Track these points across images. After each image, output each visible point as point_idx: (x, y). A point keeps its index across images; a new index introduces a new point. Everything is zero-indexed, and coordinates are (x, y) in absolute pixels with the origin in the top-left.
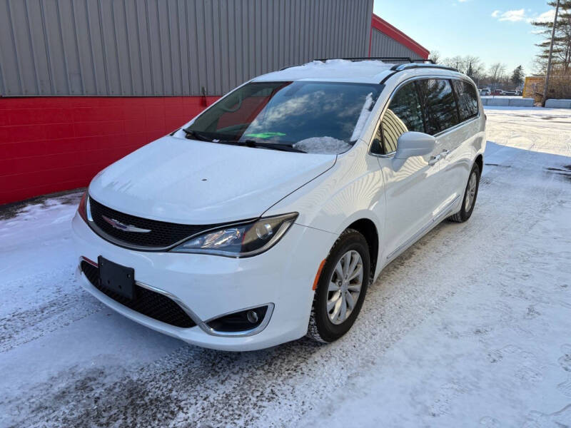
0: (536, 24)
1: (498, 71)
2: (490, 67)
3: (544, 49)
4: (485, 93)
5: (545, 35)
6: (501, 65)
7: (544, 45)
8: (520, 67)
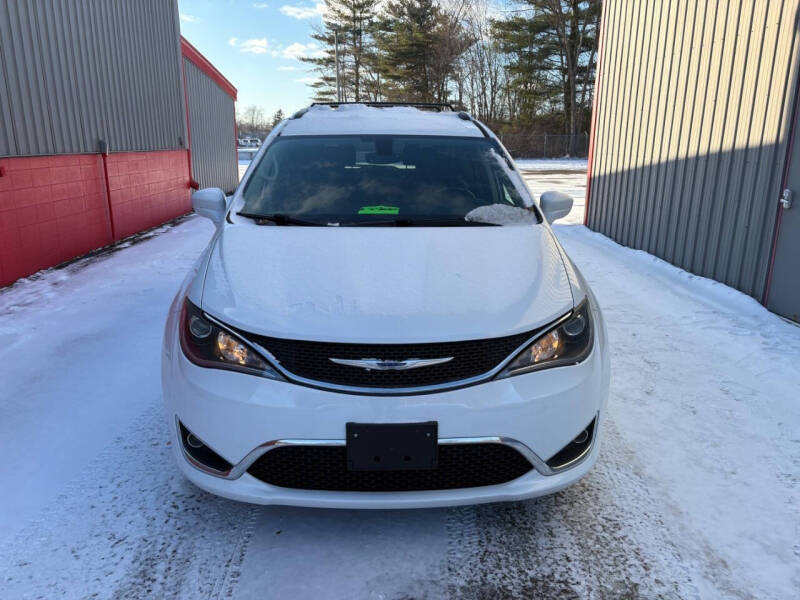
0: (303, 60)
1: (255, 116)
2: (245, 111)
3: (317, 90)
4: (254, 144)
5: (316, 74)
6: (258, 108)
7: (317, 85)
8: (280, 112)
